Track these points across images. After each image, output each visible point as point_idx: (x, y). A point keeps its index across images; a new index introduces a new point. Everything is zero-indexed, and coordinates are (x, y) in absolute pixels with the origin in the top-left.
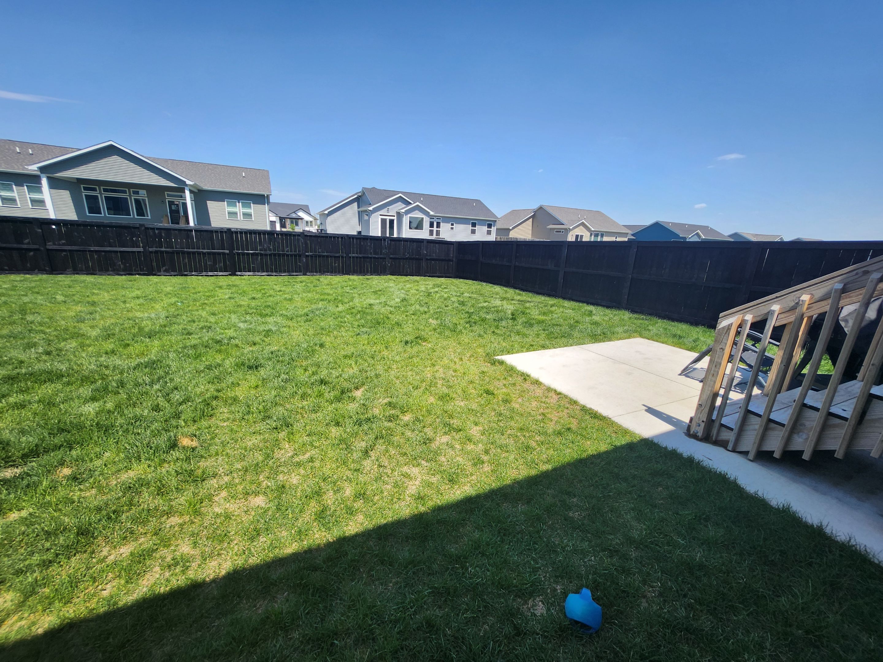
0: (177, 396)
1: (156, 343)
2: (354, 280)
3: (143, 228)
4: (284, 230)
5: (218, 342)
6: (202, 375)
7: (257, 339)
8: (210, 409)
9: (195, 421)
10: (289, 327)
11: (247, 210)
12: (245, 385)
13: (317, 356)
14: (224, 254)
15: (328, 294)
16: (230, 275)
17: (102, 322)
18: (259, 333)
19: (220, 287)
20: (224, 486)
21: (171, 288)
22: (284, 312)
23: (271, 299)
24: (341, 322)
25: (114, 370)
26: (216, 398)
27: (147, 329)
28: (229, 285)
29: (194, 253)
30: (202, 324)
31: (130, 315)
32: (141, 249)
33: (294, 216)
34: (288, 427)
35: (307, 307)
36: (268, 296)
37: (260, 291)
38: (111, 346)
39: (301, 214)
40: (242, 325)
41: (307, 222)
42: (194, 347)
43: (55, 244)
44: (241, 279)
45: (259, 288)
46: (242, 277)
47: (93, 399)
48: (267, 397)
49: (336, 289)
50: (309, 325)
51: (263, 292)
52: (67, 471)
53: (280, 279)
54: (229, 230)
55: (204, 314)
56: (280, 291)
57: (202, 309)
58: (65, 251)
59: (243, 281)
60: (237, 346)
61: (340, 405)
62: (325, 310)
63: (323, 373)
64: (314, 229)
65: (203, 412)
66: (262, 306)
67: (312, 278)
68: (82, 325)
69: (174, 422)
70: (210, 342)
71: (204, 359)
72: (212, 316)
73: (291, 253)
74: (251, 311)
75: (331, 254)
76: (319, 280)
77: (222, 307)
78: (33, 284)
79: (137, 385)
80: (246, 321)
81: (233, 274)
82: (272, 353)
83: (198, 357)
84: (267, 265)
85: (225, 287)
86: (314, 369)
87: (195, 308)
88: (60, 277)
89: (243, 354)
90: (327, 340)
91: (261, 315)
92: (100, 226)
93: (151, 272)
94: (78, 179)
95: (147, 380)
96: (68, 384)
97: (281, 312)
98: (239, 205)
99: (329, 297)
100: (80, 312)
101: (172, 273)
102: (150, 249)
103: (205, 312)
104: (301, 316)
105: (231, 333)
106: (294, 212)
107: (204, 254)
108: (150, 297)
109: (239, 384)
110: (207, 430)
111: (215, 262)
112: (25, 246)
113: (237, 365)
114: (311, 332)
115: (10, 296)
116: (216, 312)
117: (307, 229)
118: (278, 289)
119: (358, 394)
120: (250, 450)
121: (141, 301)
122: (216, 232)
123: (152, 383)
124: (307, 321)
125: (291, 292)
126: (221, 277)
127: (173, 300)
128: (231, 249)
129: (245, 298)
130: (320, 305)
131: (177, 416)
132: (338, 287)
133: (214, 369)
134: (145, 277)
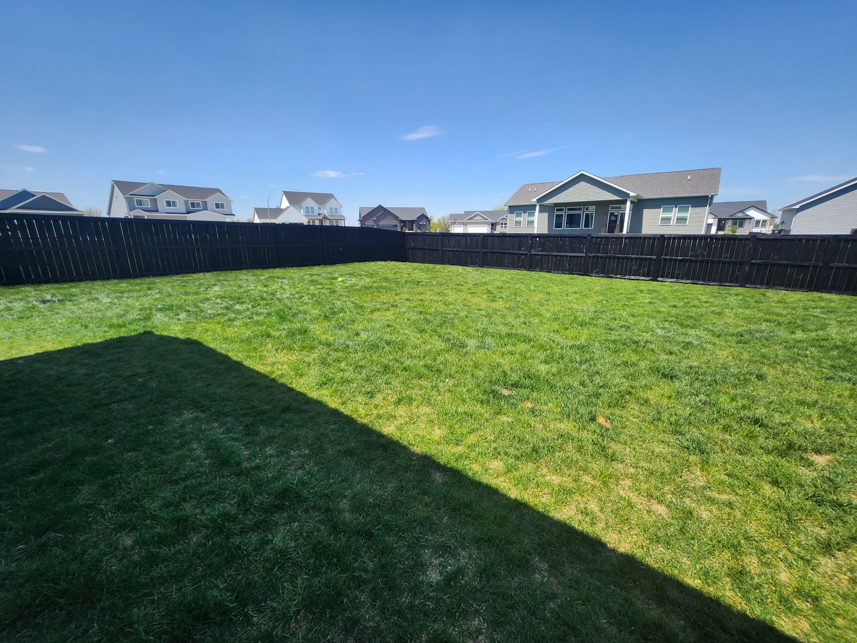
0: (597, 380)
1: (586, 331)
2: (831, 301)
3: (589, 238)
4: (721, 233)
5: (635, 342)
6: (619, 368)
7: (675, 349)
8: (623, 401)
9: (609, 406)
10: (714, 344)
11: (682, 215)
12: (657, 391)
13: (752, 388)
14: (651, 259)
15: (778, 315)
16: (651, 280)
17: (553, 308)
18: (678, 344)
19: (641, 291)
20: (630, 476)
21: (599, 288)
22: (710, 327)
23: (694, 309)
24: (798, 355)
25: (557, 345)
26: (630, 393)
27: (580, 319)
28: (650, 290)
29: (623, 258)
30: (622, 323)
31: (569, 306)
32: (584, 255)
33: (740, 215)
34: (703, 453)
35: (743, 326)
36: (691, 307)
37: (683, 299)
38: (557, 327)
39: (752, 213)
40: (659, 331)
41: (758, 222)
42: (614, 342)
43: (535, 251)
44: (662, 285)
45: (682, 297)
46: (663, 283)
47: (546, 362)
48: (679, 412)
49: (794, 308)
50: (743, 348)
51: (686, 301)
52: (529, 405)
53: (708, 289)
54: (662, 236)
55: (625, 314)
56: (707, 302)
57: (624, 309)
58: (539, 255)
59: (664, 287)
60: (653, 350)
61: (783, 462)
62: (771, 334)
63: (760, 412)
64: (768, 230)
65: (618, 402)
66: (683, 315)
67: (752, 291)
68: (542, 308)
69: (594, 400)
70: (628, 341)
71: (621, 355)
72: (632, 317)
73: (730, 260)
74: (670, 319)
75: (794, 263)
76: (764, 295)
77: (641, 311)
78: (520, 277)
79: (571, 361)
80: (664, 328)
81: (655, 280)
82: (691, 368)
83: (617, 351)
84: (694, 272)
85: (646, 291)
86: (745, 402)
87: (617, 307)
88: (533, 273)
89: (658, 360)
90: (770, 373)
91: (682, 325)
92: (562, 237)
93: (585, 273)
94: (555, 204)
95: (578, 359)
96: (533, 347)
97: (706, 326)
98: (675, 210)
99: (781, 319)
100: (542, 298)
101: (601, 275)
102: (590, 255)
103: (625, 313)
104: (733, 335)
105: (647, 336)
106: (741, 211)
107: (632, 259)
108: (584, 293)
109: (651, 389)
110: (618, 418)
111: (640, 267)
112: (521, 252)
113: (651, 368)
114: (746, 356)
115: (510, 283)
116: (636, 314)
117: (755, 230)
118: (704, 300)
119: (821, 460)
120: (657, 456)
121: (577, 296)
122: (649, 238)
123: (581, 363)
124: (740, 342)
125: (721, 305)
126: (642, 281)
127: (601, 298)
128: (659, 255)
129: (665, 305)
130: (764, 326)
131: (597, 395)
132: (798, 307)
133: (630, 366)
134: (581, 276)
